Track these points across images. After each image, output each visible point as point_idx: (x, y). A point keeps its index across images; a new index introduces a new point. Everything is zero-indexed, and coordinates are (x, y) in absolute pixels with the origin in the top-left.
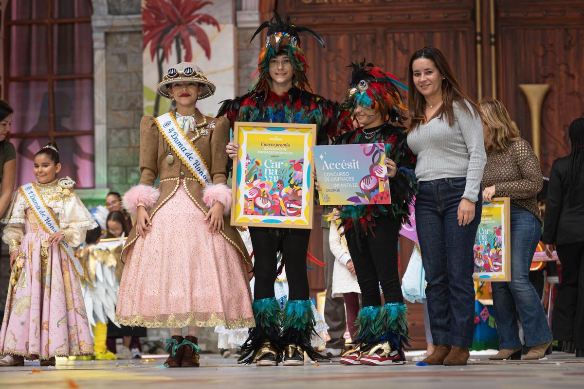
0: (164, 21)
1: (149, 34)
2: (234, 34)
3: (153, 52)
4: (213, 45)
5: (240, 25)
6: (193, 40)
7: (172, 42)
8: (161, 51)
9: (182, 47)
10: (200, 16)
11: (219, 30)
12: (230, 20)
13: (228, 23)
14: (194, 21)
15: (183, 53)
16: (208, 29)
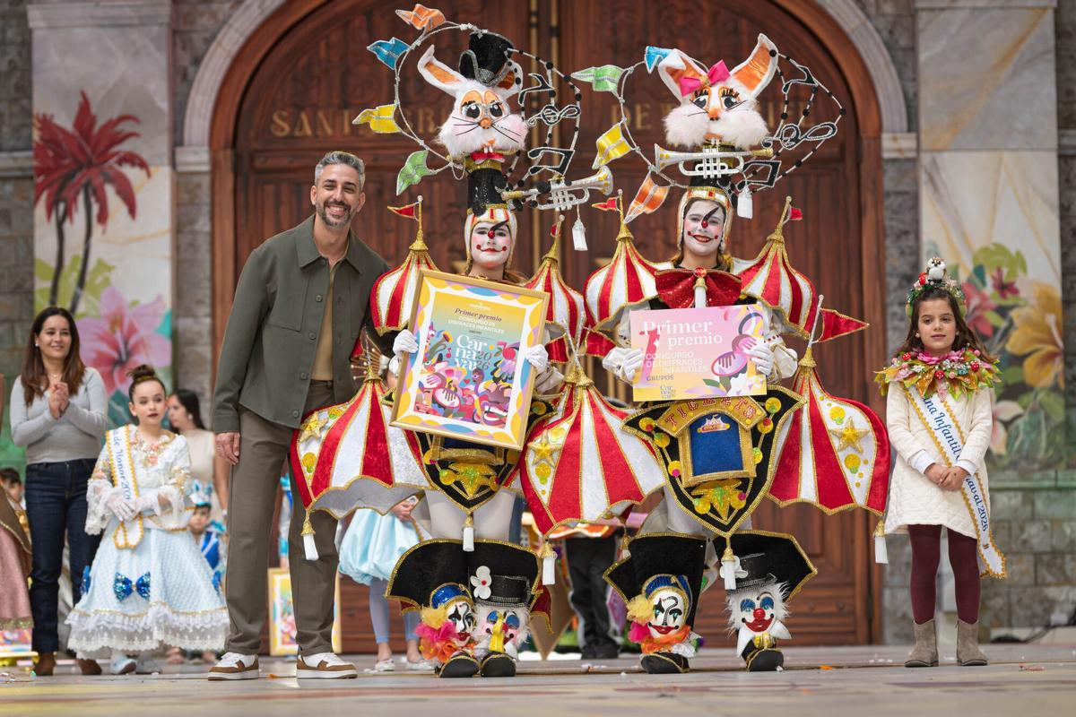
0: (66, 162)
1: (44, 181)
2: (172, 181)
3: (51, 207)
4: (140, 198)
5: (180, 169)
6: (110, 191)
7: (77, 193)
8: (62, 207)
9: (93, 200)
10: (121, 155)
11: (149, 175)
12: (166, 160)
13: (162, 164)
14: (112, 162)
15: (95, 209)
16: (132, 173)
